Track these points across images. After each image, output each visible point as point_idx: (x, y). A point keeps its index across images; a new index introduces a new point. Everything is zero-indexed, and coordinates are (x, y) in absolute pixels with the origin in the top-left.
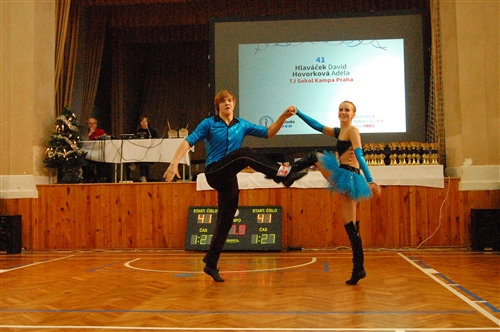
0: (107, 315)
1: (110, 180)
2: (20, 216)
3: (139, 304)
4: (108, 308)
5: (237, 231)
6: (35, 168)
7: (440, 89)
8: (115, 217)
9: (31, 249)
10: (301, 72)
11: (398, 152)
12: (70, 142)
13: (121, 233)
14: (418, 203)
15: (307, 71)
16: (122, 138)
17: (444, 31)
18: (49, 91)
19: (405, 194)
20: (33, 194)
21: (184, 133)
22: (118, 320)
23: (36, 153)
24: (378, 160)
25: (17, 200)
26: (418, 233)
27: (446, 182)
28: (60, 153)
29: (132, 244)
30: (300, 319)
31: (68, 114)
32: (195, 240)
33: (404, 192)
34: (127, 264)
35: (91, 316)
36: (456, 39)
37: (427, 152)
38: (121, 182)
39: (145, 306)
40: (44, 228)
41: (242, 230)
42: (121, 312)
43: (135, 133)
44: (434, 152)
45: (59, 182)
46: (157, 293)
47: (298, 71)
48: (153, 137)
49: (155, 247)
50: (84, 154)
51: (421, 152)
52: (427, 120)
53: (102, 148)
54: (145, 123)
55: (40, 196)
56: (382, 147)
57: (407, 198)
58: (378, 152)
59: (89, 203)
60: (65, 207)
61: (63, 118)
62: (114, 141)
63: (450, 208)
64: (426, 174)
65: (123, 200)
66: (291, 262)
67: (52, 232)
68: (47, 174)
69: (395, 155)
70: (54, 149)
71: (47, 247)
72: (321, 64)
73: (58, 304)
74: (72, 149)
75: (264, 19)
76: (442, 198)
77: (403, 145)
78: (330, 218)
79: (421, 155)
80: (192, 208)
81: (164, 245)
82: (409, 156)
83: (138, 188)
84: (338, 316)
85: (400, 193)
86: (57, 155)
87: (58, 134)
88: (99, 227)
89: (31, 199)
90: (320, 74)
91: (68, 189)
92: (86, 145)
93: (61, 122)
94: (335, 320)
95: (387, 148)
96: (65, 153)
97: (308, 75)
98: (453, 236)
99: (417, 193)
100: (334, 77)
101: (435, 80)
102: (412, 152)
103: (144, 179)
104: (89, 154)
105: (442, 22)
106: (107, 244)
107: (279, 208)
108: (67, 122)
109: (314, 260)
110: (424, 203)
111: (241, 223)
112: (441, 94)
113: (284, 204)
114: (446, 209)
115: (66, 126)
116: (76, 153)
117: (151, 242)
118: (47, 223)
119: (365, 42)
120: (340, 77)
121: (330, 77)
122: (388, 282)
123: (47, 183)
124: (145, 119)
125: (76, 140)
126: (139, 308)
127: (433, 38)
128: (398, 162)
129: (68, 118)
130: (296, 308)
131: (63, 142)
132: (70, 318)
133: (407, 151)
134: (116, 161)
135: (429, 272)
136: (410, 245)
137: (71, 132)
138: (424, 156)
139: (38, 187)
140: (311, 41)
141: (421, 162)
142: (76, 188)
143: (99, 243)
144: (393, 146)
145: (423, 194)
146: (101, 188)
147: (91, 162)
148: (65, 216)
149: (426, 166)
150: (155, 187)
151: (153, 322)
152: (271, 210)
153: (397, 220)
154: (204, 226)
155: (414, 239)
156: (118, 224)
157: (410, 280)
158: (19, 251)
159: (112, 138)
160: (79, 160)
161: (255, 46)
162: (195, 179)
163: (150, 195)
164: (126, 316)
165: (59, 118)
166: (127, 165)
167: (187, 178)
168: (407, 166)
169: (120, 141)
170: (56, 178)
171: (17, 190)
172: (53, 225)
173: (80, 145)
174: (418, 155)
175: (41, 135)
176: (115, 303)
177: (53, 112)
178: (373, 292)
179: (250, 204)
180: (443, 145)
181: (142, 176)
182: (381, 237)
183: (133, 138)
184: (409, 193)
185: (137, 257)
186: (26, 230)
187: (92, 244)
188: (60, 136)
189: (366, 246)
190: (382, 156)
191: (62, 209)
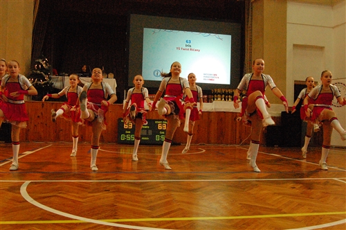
5: (147, 133)
12: (44, 75)
21: (111, 75)
24: (221, 98)
26: (240, 137)
28: (38, 82)
29: (83, 139)
31: (43, 58)
32: (123, 137)
36: (263, 36)
41: (150, 132)
45: (33, 100)
50: (52, 84)
53: (63, 81)
54: (84, 68)
56: (223, 91)
58: (221, 94)
60: (40, 115)
61: (40, 61)
67: (31, 130)
70: (34, 79)
71: (27, 140)
74: (45, 80)
80: (120, 119)
81: (102, 140)
85: (233, 116)
86: (36, 84)
87: (36, 70)
88: (62, 128)
91: (43, 105)
92: (53, 79)
93: (39, 63)
96: (42, 83)
104: (54, 84)
106: (67, 139)
108: (42, 63)
111: (150, 129)
115: (42, 66)
116: (48, 83)
119: (212, 34)
123: (27, 100)
125: (48, 75)
129: (43, 61)
131: (41, 75)
136: (236, 143)
137: (45, 69)
142: (48, 104)
143: (61, 138)
147: (55, 89)
148: (40, 121)
152: (165, 122)
154: (128, 130)
155: (238, 140)
161: (153, 29)
165: (37, 61)
172: (32, 127)
173: (50, 78)
175: (24, 70)
179: (154, 119)
187: (57, 138)
188: (38, 72)
189: (214, 143)
190: (223, 96)
191: (38, 117)
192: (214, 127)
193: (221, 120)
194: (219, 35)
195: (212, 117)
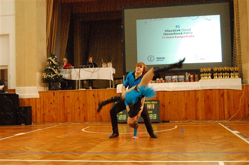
0: (74, 155)
1: (74, 88)
2: (31, 107)
3: (90, 149)
4: (75, 151)
6: (37, 83)
7: (239, 40)
8: (77, 106)
9: (36, 122)
10: (168, 33)
11: (218, 72)
12: (54, 70)
13: (80, 115)
14: (229, 98)
15: (171, 32)
16: (80, 68)
17: (240, 11)
18: (44, 45)
19: (222, 93)
20: (37, 96)
21: (110, 64)
22: (79, 157)
23: (38, 76)
24: (208, 76)
25: (29, 99)
26: (229, 112)
27: (243, 87)
28: (49, 76)
29: (85, 120)
30: (170, 157)
31: (53, 56)
33: (221, 92)
34: (83, 130)
35: (67, 155)
37: (233, 72)
38: (79, 90)
39: (93, 150)
40: (42, 112)
42: (81, 153)
43: (86, 65)
44: (237, 72)
45: (49, 90)
46: (99, 143)
47: (166, 33)
48: (95, 67)
49: (96, 121)
50: (61, 76)
51: (230, 72)
52: (232, 56)
53: (70, 73)
54: (91, 60)
55: (40, 97)
56: (209, 70)
57: (223, 95)
58: (208, 72)
59: (64, 100)
60: (52, 102)
61: (51, 58)
62: (76, 69)
63: (245, 100)
64: (233, 83)
65: (81, 98)
66: (164, 128)
67: (46, 114)
68: (43, 86)
69: (216, 74)
70: (47, 73)
71: (44, 122)
72: (178, 29)
73: (50, 150)
74: (55, 73)
75: (149, 7)
76: (240, 95)
77: (220, 69)
78: (184, 106)
79: (230, 73)
81: (101, 120)
82: (223, 74)
83: (88, 92)
84: (189, 155)
85: (219, 92)
86: (48, 77)
87: (48, 66)
88: (69, 112)
89: (36, 98)
90: (177, 34)
91: (54, 93)
92: (62, 72)
93: (50, 60)
94: (188, 157)
95: (212, 70)
96: (52, 76)
97: (171, 34)
98: (247, 114)
99: (228, 93)
100: (185, 35)
101: (236, 36)
102: (225, 72)
103: (91, 88)
104: (63, 76)
105: (240, 6)
106: (73, 120)
107: (158, 101)
108: (52, 60)
109: (176, 127)
110: (232, 97)
112: (239, 42)
113: (160, 99)
114: (243, 100)
115: (52, 62)
116: (57, 76)
117: (95, 118)
118: (44, 110)
119: (200, 17)
120: (188, 35)
121: (183, 35)
122: (214, 138)
123: (44, 91)
124: (91, 58)
125: (57, 69)
126: (90, 151)
127: (235, 14)
128: (218, 77)
129: (53, 58)
130: (168, 151)
131: (51, 70)
132: (57, 156)
133: (223, 72)
134: (77, 79)
135: (235, 132)
136: (225, 119)
137: (55, 65)
138: (231, 74)
139: (40, 92)
140: (173, 17)
141: (230, 77)
142: (57, 92)
143: (69, 119)
144: (215, 69)
145: (231, 93)
146: (70, 93)
147: (65, 80)
148: (53, 106)
149: (232, 79)
150: (96, 92)
151: (96, 158)
152: (154, 102)
153: (218, 106)
155: (227, 116)
156: (79, 110)
157: (225, 137)
158: (31, 124)
159: (75, 68)
160: (59, 79)
161: (145, 20)
162: (116, 87)
163: (94, 95)
164: (83, 155)
165: (49, 59)
166: (82, 81)
167: (112, 87)
168: (223, 79)
169: (79, 69)
170: (48, 88)
171: (29, 94)
172: (47, 111)
173: (59, 72)
174: (228, 74)
175: (40, 67)
176: (78, 149)
177: (46, 55)
178: (207, 143)
180: (241, 68)
181: (90, 86)
182: (209, 115)
183: (85, 67)
184: (224, 93)
185: (88, 126)
186: (34, 113)
187: (66, 120)
188: (49, 67)
189: (202, 120)
190: (210, 74)
191: (51, 103)
192: (201, 105)
193: (208, 97)
194: (207, 16)
195: (199, 95)
